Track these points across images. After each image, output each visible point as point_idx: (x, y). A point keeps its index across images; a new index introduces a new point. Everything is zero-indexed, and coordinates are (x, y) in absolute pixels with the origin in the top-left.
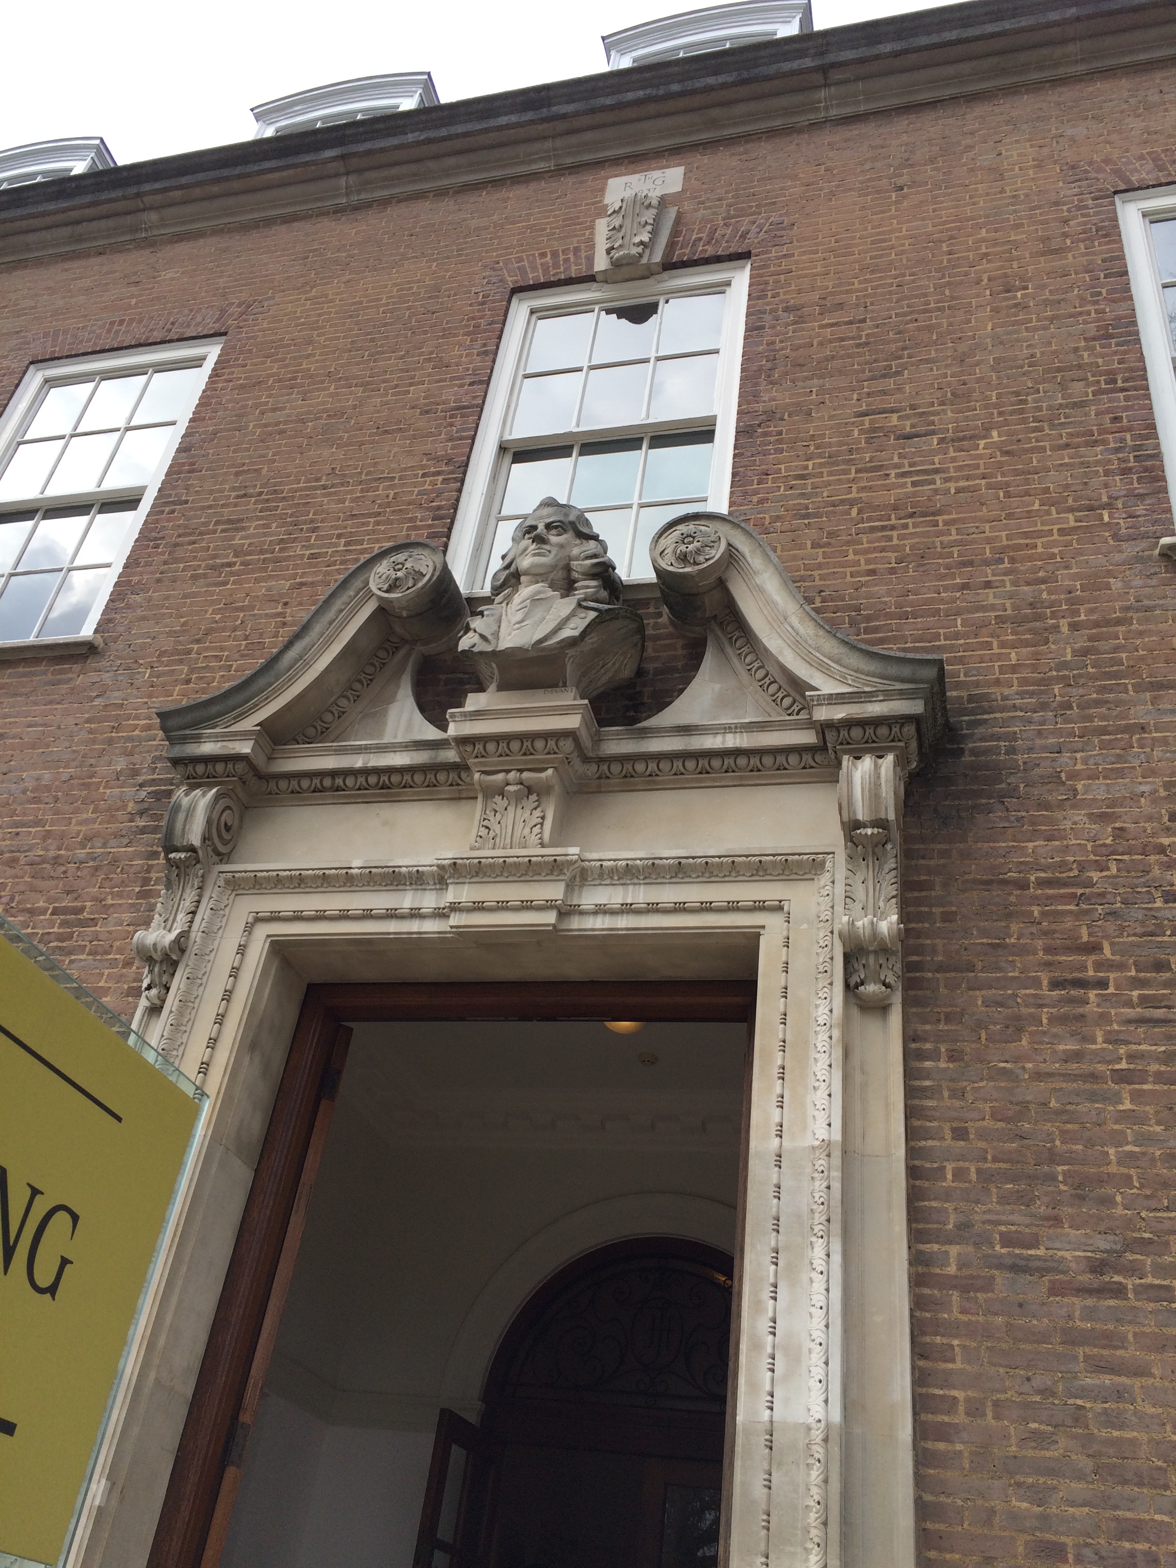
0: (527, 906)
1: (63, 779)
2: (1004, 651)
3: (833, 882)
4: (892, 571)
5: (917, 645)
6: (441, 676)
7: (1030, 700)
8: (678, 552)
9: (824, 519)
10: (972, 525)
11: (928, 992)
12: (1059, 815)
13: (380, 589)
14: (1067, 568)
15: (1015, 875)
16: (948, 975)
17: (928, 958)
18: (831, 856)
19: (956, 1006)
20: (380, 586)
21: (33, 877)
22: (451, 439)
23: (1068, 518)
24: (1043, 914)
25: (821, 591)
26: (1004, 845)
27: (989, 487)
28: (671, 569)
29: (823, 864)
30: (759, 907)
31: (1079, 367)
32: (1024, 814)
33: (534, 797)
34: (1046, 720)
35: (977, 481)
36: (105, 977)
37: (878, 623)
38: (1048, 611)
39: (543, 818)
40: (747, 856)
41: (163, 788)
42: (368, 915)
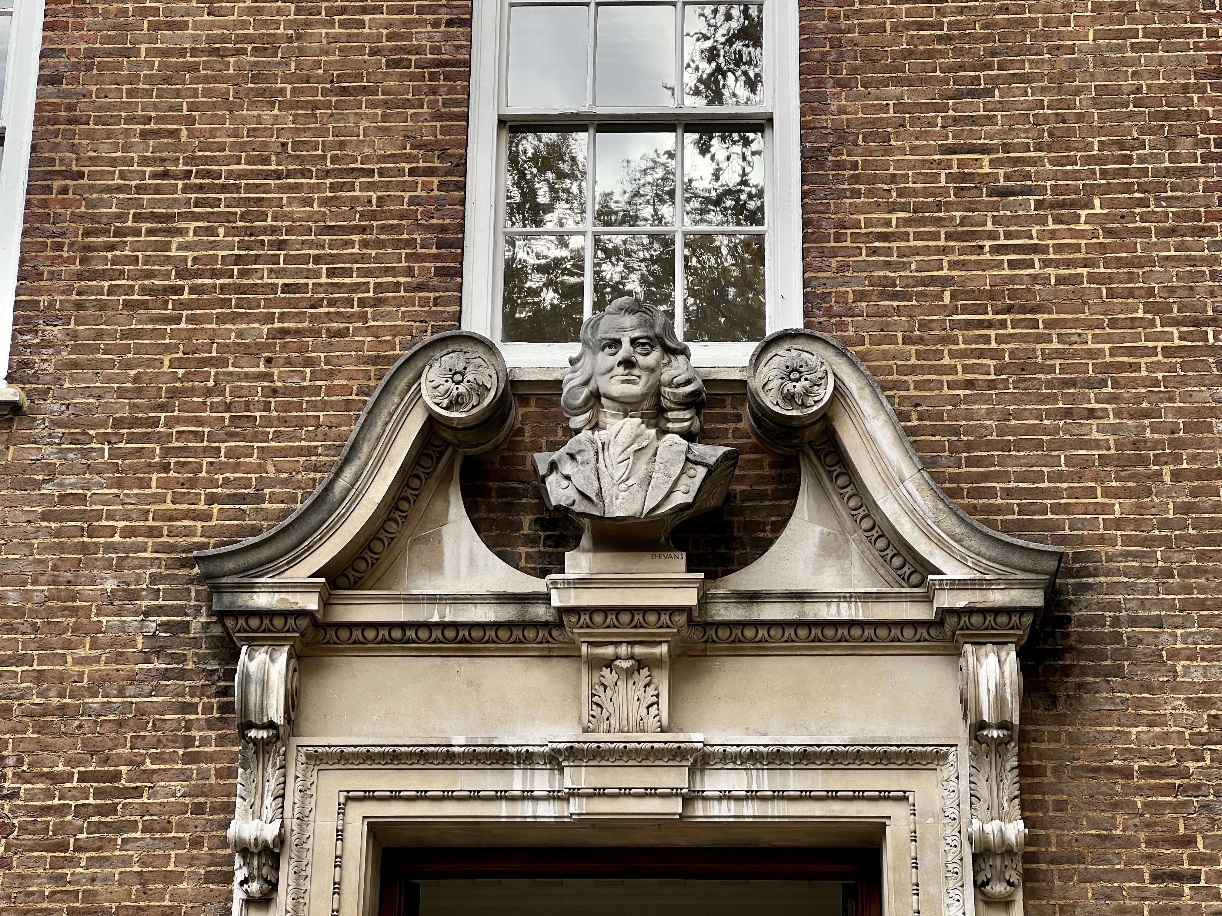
0: (650, 793)
1: (36, 599)
2: (1107, 501)
3: (957, 778)
4: (992, 385)
5: (1021, 485)
6: (491, 484)
7: (1134, 564)
8: (785, 391)
9: (914, 303)
10: (1073, 331)
11: (1044, 884)
12: (1160, 697)
13: (438, 404)
14: (1171, 400)
15: (1120, 762)
16: (1061, 867)
17: (1043, 849)
18: (954, 748)
19: (1069, 899)
20: (436, 400)
21: (38, 733)
22: (437, 117)
23: (1172, 333)
24: (1145, 804)
25: (918, 405)
26: (1109, 729)
27: (1092, 279)
28: (777, 409)
29: (946, 756)
30: (884, 797)
31: (1189, 115)
32: (1128, 695)
33: (645, 672)
34: (1148, 588)
35: (1079, 270)
36: (173, 860)
37: (979, 454)
38: (1152, 453)
39: (657, 696)
40: (872, 746)
41: (175, 618)
42: (474, 796)
